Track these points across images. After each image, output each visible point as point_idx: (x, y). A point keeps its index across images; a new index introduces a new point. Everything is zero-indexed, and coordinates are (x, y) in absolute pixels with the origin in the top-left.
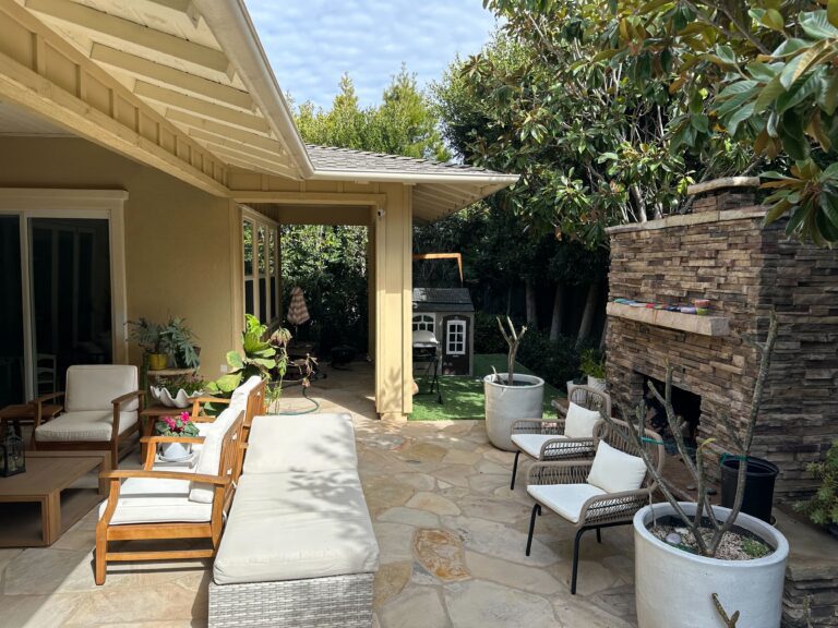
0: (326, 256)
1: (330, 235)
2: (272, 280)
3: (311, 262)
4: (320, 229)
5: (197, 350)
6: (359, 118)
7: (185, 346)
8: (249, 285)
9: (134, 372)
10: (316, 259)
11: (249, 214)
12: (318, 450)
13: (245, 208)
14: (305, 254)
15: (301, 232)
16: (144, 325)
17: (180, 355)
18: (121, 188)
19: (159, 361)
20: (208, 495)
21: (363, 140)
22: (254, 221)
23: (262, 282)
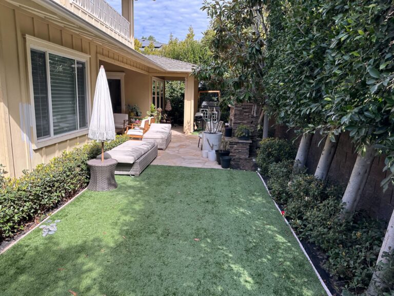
0: (180, 91)
1: (182, 83)
2: (162, 98)
3: (176, 93)
4: (179, 82)
5: (141, 113)
6: (192, 44)
7: (138, 111)
8: (154, 98)
9: (127, 115)
10: (177, 92)
11: (154, 79)
12: (163, 128)
13: (153, 77)
14: (174, 90)
15: (173, 83)
16: (129, 106)
17: (137, 113)
18: (123, 72)
19: (132, 114)
20: (142, 131)
21: (193, 51)
22: (156, 81)
23: (158, 98)
